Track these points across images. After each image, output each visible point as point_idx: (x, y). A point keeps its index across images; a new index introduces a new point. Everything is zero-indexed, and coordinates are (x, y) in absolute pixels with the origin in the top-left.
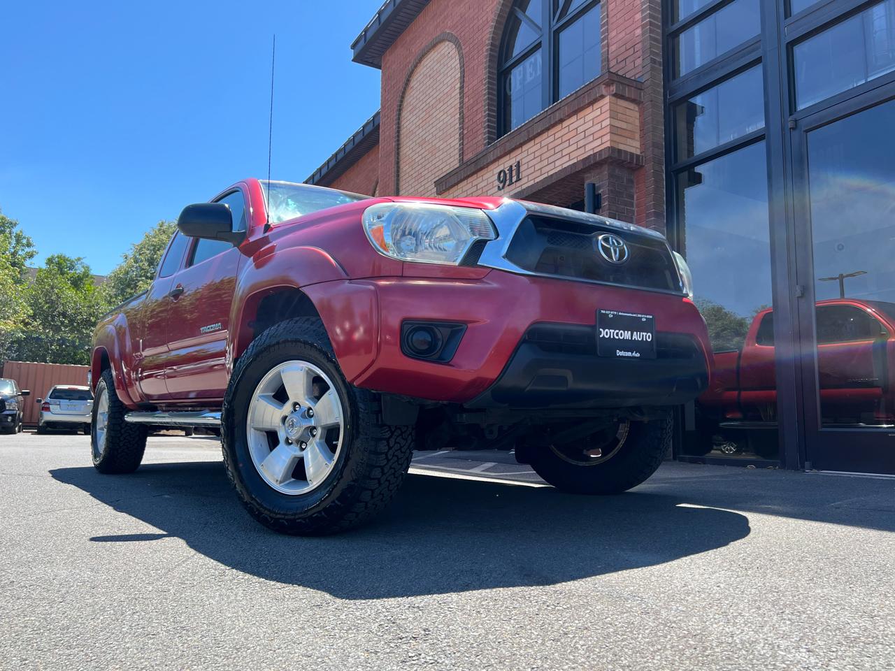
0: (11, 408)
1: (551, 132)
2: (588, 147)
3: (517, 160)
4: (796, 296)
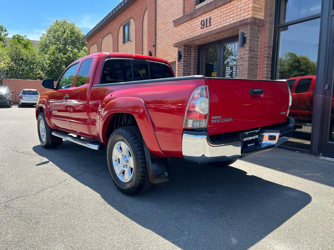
0: (8, 98)
1: (226, 6)
2: (242, 16)
3: (210, 17)
4: (325, 89)
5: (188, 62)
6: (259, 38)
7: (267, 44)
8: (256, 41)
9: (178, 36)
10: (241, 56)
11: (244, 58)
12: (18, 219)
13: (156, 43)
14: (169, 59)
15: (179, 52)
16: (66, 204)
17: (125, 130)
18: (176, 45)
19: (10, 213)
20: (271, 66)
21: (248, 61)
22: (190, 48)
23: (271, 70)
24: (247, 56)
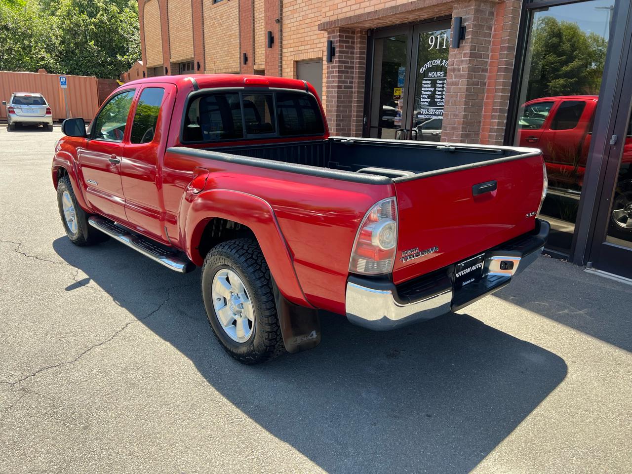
4: (611, 143)
5: (347, 62)
6: (490, 28)
7: (507, 42)
8: (486, 35)
9: (327, 9)
10: (455, 66)
11: (459, 70)
12: (50, 419)
13: (281, 14)
14: (309, 51)
15: (330, 43)
16: (134, 384)
17: (235, 251)
18: (323, 27)
19: (34, 407)
20: (510, 88)
21: (466, 77)
22: (352, 35)
23: (509, 95)
24: (467, 66)
